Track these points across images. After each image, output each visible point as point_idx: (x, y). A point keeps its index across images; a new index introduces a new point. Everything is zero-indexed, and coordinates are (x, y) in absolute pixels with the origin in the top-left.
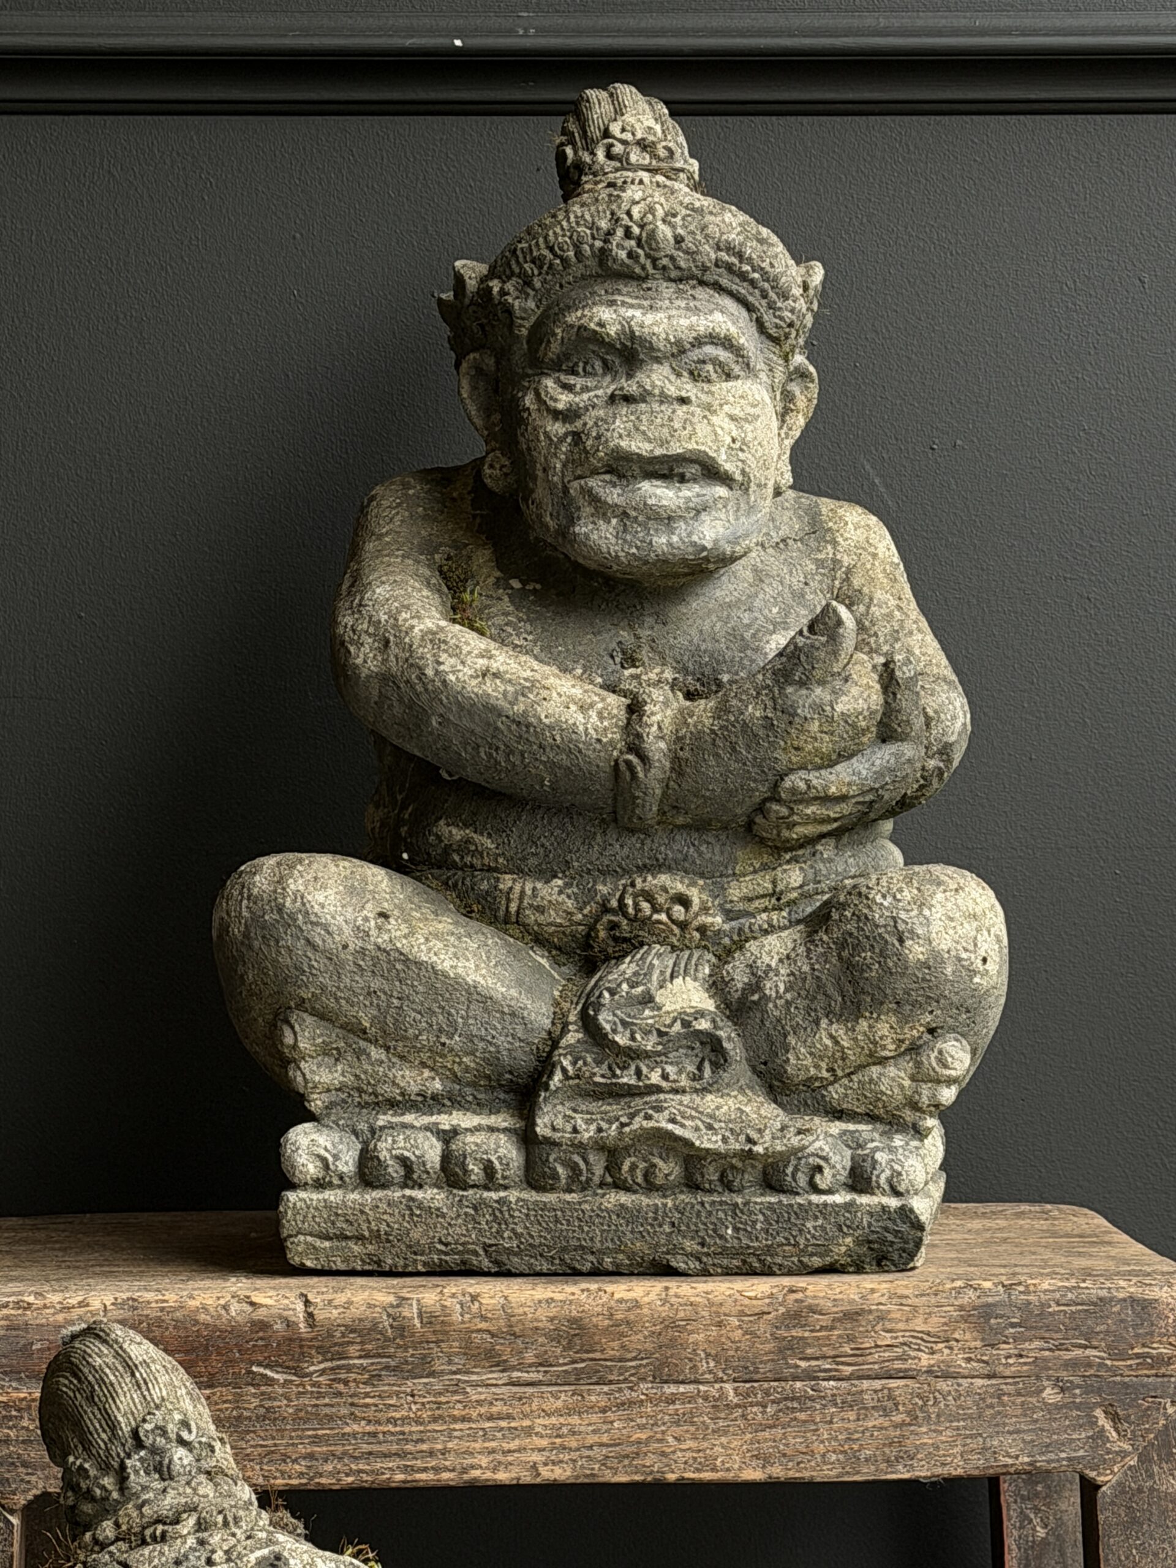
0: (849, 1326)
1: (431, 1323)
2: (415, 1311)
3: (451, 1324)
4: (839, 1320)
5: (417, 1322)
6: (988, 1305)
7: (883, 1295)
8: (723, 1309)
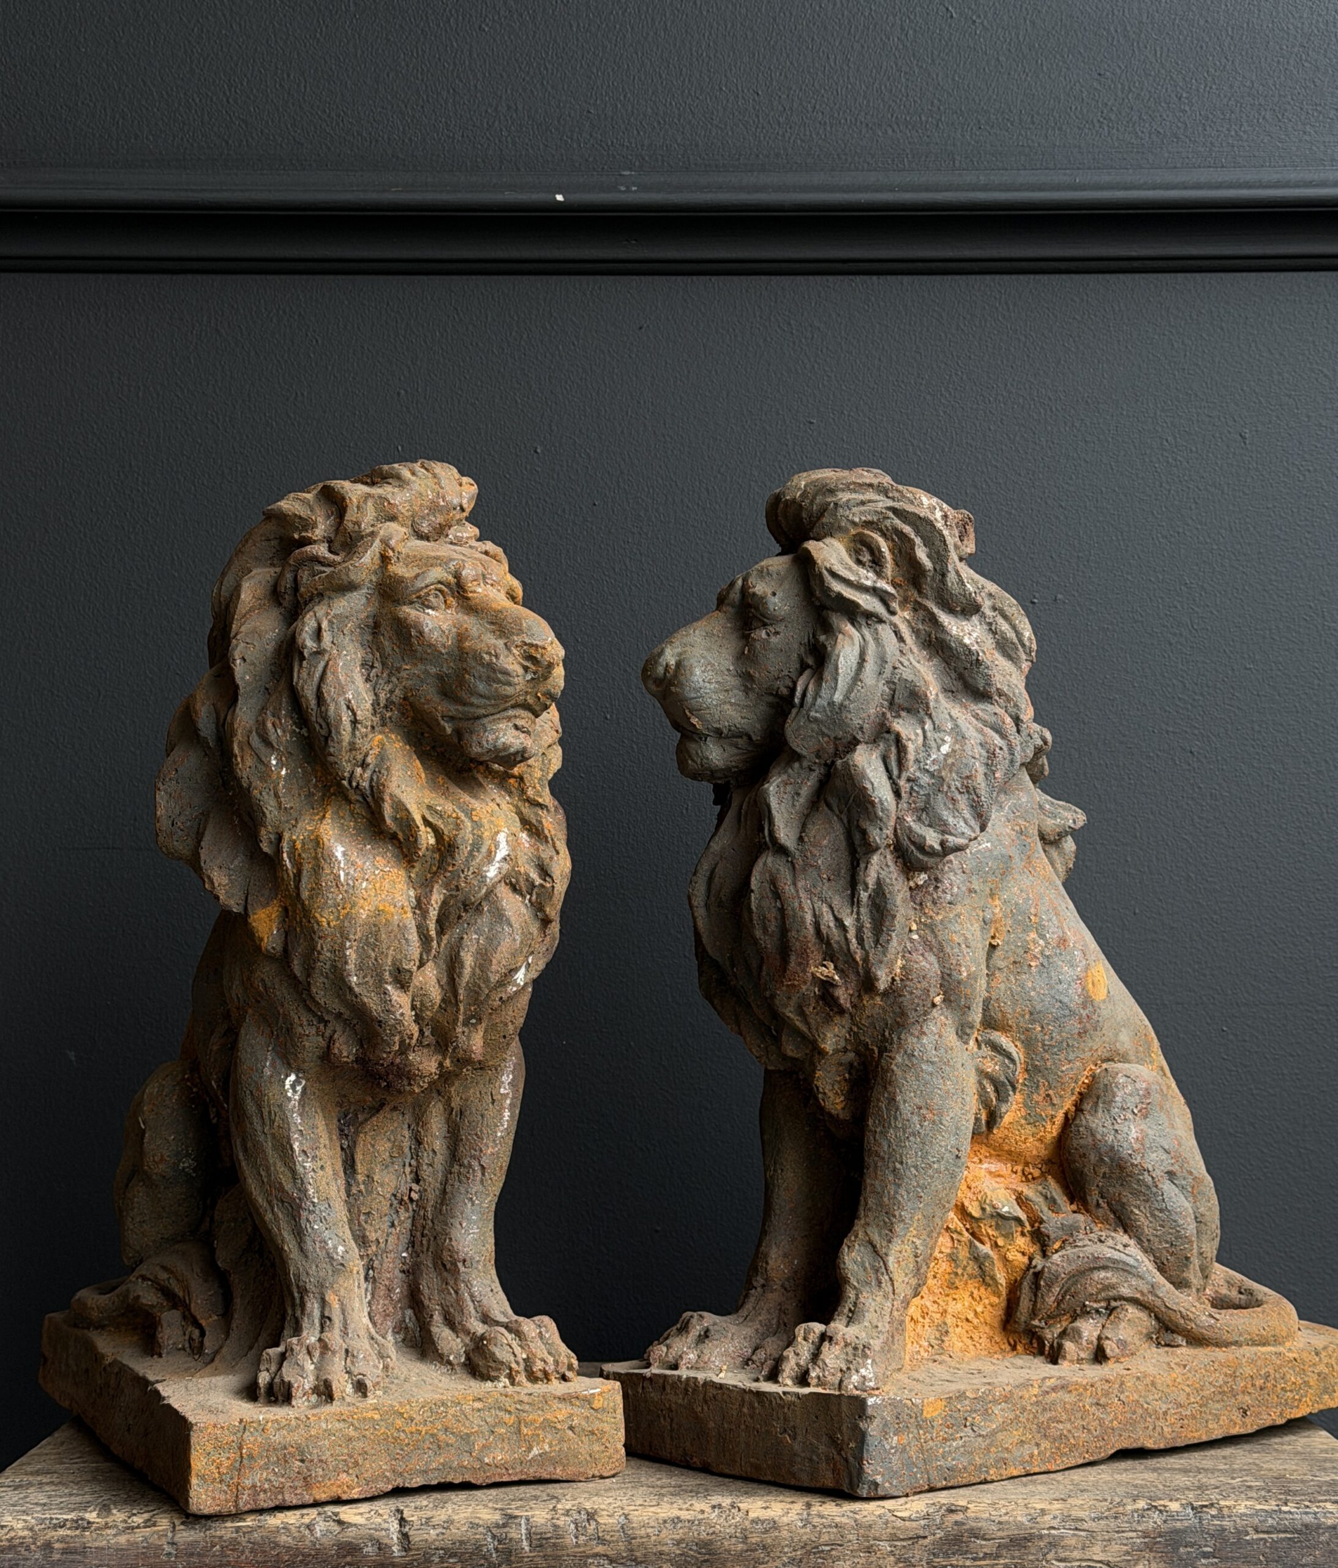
0: (1017, 1553)
1: (541, 1546)
2: (524, 1531)
3: (564, 1547)
4: (1006, 1546)
5: (525, 1544)
6: (1177, 1531)
7: (1055, 1518)
8: (873, 1533)
